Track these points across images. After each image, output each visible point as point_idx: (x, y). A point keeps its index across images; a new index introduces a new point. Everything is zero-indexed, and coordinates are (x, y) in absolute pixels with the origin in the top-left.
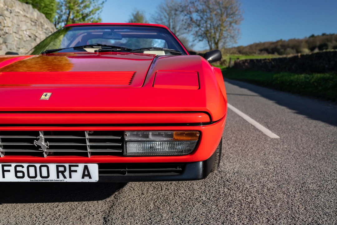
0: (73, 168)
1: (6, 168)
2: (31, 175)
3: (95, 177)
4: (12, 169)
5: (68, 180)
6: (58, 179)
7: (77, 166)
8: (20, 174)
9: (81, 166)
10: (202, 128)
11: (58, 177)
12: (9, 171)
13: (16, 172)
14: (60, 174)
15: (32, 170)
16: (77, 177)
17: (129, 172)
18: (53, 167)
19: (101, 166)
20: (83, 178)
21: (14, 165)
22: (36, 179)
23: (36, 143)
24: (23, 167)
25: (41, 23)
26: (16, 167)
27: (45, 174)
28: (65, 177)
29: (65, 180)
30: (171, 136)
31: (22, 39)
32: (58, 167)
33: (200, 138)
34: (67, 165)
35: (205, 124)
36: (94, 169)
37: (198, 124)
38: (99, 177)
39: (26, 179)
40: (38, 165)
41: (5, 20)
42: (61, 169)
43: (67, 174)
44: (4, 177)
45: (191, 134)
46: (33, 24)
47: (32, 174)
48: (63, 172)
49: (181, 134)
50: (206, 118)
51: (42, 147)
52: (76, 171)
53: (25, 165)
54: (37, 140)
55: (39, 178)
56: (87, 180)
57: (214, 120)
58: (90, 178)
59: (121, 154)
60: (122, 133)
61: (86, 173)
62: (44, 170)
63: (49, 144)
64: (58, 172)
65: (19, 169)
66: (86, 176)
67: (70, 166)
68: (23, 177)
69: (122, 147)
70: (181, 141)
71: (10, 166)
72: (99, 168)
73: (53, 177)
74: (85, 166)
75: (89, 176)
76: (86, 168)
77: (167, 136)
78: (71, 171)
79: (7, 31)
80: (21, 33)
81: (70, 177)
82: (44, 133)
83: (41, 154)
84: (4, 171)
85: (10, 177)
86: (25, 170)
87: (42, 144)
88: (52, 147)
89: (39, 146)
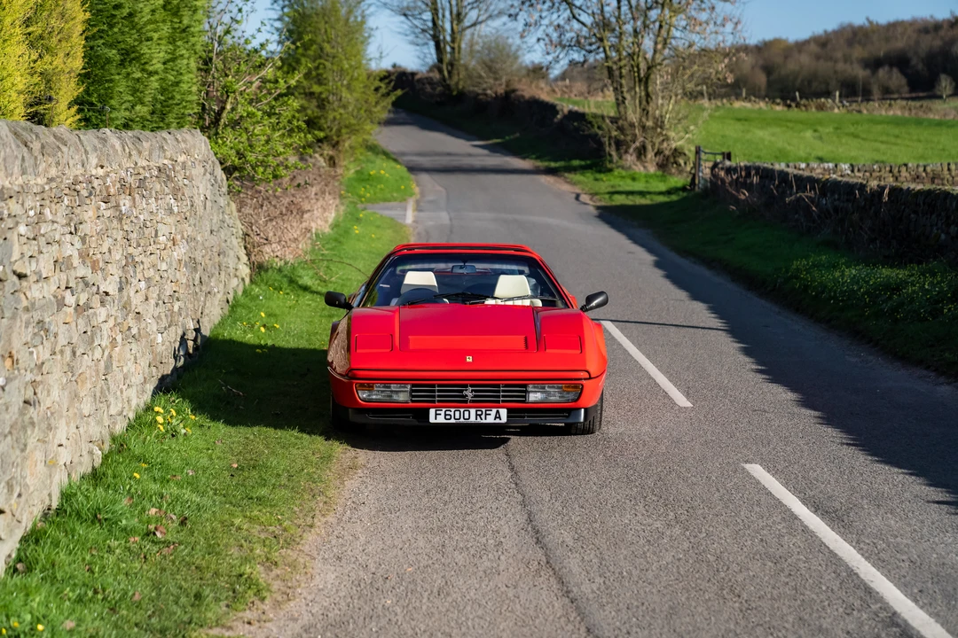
0: (488, 412)
1: (438, 412)
2: (456, 418)
3: (504, 419)
4: (443, 413)
5: (484, 421)
6: (476, 421)
7: (491, 410)
8: (448, 417)
9: (494, 410)
10: (584, 382)
11: (476, 419)
12: (440, 414)
13: (446, 415)
14: (478, 417)
15: (457, 413)
16: (490, 419)
17: (528, 417)
18: (473, 411)
19: (510, 411)
20: (495, 419)
21: (444, 410)
22: (460, 421)
23: (465, 393)
24: (451, 411)
26: (446, 411)
27: (466, 416)
28: (482, 419)
29: (482, 422)
30: (561, 388)
32: (477, 411)
33: (582, 389)
34: (484, 410)
35: (585, 379)
36: (504, 412)
37: (581, 379)
38: (507, 419)
39: (453, 421)
40: (462, 410)
42: (479, 413)
43: (483, 416)
44: (436, 419)
45: (576, 387)
47: (457, 416)
48: (480, 415)
49: (568, 387)
50: (586, 375)
51: (469, 397)
52: (490, 415)
53: (453, 410)
55: (462, 420)
56: (498, 421)
57: (592, 376)
58: (500, 419)
59: (524, 402)
60: (525, 386)
61: (498, 416)
62: (466, 413)
63: (474, 393)
64: (477, 415)
65: (448, 413)
66: (498, 418)
67: (486, 411)
68: (450, 419)
69: (525, 397)
70: (568, 392)
71: (442, 410)
72: (508, 413)
73: (473, 419)
74: (497, 410)
76: (498, 412)
77: (558, 388)
78: (486, 414)
81: (486, 419)
82: (471, 386)
83: (466, 402)
84: (436, 414)
85: (441, 419)
86: (452, 413)
87: (469, 393)
88: (475, 396)
89: (467, 396)
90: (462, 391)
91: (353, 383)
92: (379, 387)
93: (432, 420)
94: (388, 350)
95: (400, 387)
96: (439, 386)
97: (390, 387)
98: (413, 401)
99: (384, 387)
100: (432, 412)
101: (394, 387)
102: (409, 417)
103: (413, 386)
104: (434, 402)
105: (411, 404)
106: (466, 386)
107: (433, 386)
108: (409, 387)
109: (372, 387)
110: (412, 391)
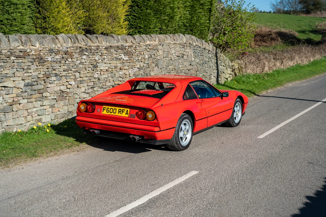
25: (190, 43)
31: (171, 59)
41: (158, 52)
46: (181, 47)
79: (159, 58)
80: (170, 56)
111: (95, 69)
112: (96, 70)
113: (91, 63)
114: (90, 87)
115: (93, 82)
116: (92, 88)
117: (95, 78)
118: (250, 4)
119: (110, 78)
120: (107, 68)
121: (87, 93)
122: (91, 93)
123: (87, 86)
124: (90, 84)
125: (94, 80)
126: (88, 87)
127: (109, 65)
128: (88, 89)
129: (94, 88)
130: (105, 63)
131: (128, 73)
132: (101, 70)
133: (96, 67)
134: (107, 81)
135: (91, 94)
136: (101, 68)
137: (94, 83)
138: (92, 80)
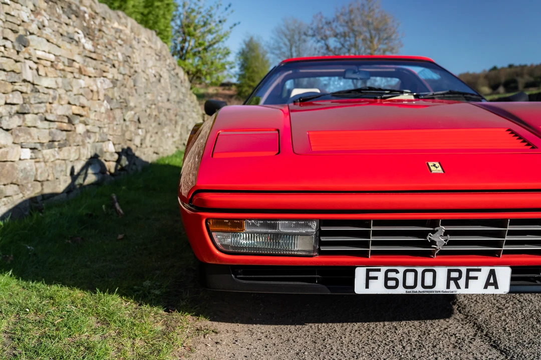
0: (472, 274)
1: (372, 274)
2: (408, 284)
3: (504, 287)
4: (381, 275)
5: (463, 291)
6: (448, 290)
7: (480, 270)
8: (391, 283)
9: (486, 270)
11: (448, 287)
12: (376, 278)
13: (387, 279)
14: (452, 283)
15: (410, 277)
16: (477, 287)
18: (442, 272)
19: (515, 270)
20: (486, 287)
21: (384, 269)
22: (415, 290)
23: (431, 237)
24: (397, 272)
26: (387, 272)
27: (429, 281)
28: (458, 287)
29: (459, 292)
32: (449, 271)
34: (464, 269)
36: (504, 274)
38: (511, 285)
39: (401, 290)
40: (420, 270)
42: (454, 275)
43: (462, 282)
44: (367, 287)
46: (157, 58)
47: (410, 281)
48: (456, 280)
51: (437, 244)
52: (476, 278)
53: (401, 269)
54: (434, 232)
55: (419, 289)
56: (491, 290)
58: (497, 287)
61: (492, 281)
62: (429, 277)
63: (449, 238)
64: (449, 279)
65: (391, 275)
66: (491, 284)
67: (468, 271)
68: (396, 287)
71: (379, 270)
72: (513, 273)
73: (441, 287)
74: (491, 270)
75: (495, 285)
76: (492, 273)
78: (468, 278)
80: (147, 71)
81: (467, 287)
82: (445, 223)
83: (429, 254)
84: (368, 278)
85: (377, 288)
86: (400, 277)
87: (439, 239)
88: (451, 243)
89: (434, 243)
90: (424, 234)
91: (201, 218)
92: (253, 225)
93: (360, 288)
94: (274, 153)
95: (297, 226)
96: (377, 223)
97: (274, 226)
98: (322, 253)
99: (262, 226)
100: (360, 273)
101: (283, 227)
102: (312, 280)
103: (323, 223)
104: (364, 254)
105: (317, 259)
106: (434, 223)
107: (366, 223)
108: (314, 225)
109: (240, 226)
110: (321, 233)
111: (24, 49)
112: (27, 56)
113: (10, 25)
114: (15, 108)
115: (22, 93)
116: (21, 115)
117: (25, 81)
118: (230, 6)
119: (61, 91)
120: (52, 57)
121: (7, 130)
122: (17, 132)
123: (6, 104)
124: (13, 97)
125: (24, 89)
126: (8, 107)
127: (58, 52)
128: (11, 116)
129: (26, 116)
130: (48, 41)
131: (95, 89)
132: (39, 59)
133: (23, 42)
134: (54, 98)
135: (17, 136)
136: (40, 54)
137: (24, 99)
138: (17, 87)
